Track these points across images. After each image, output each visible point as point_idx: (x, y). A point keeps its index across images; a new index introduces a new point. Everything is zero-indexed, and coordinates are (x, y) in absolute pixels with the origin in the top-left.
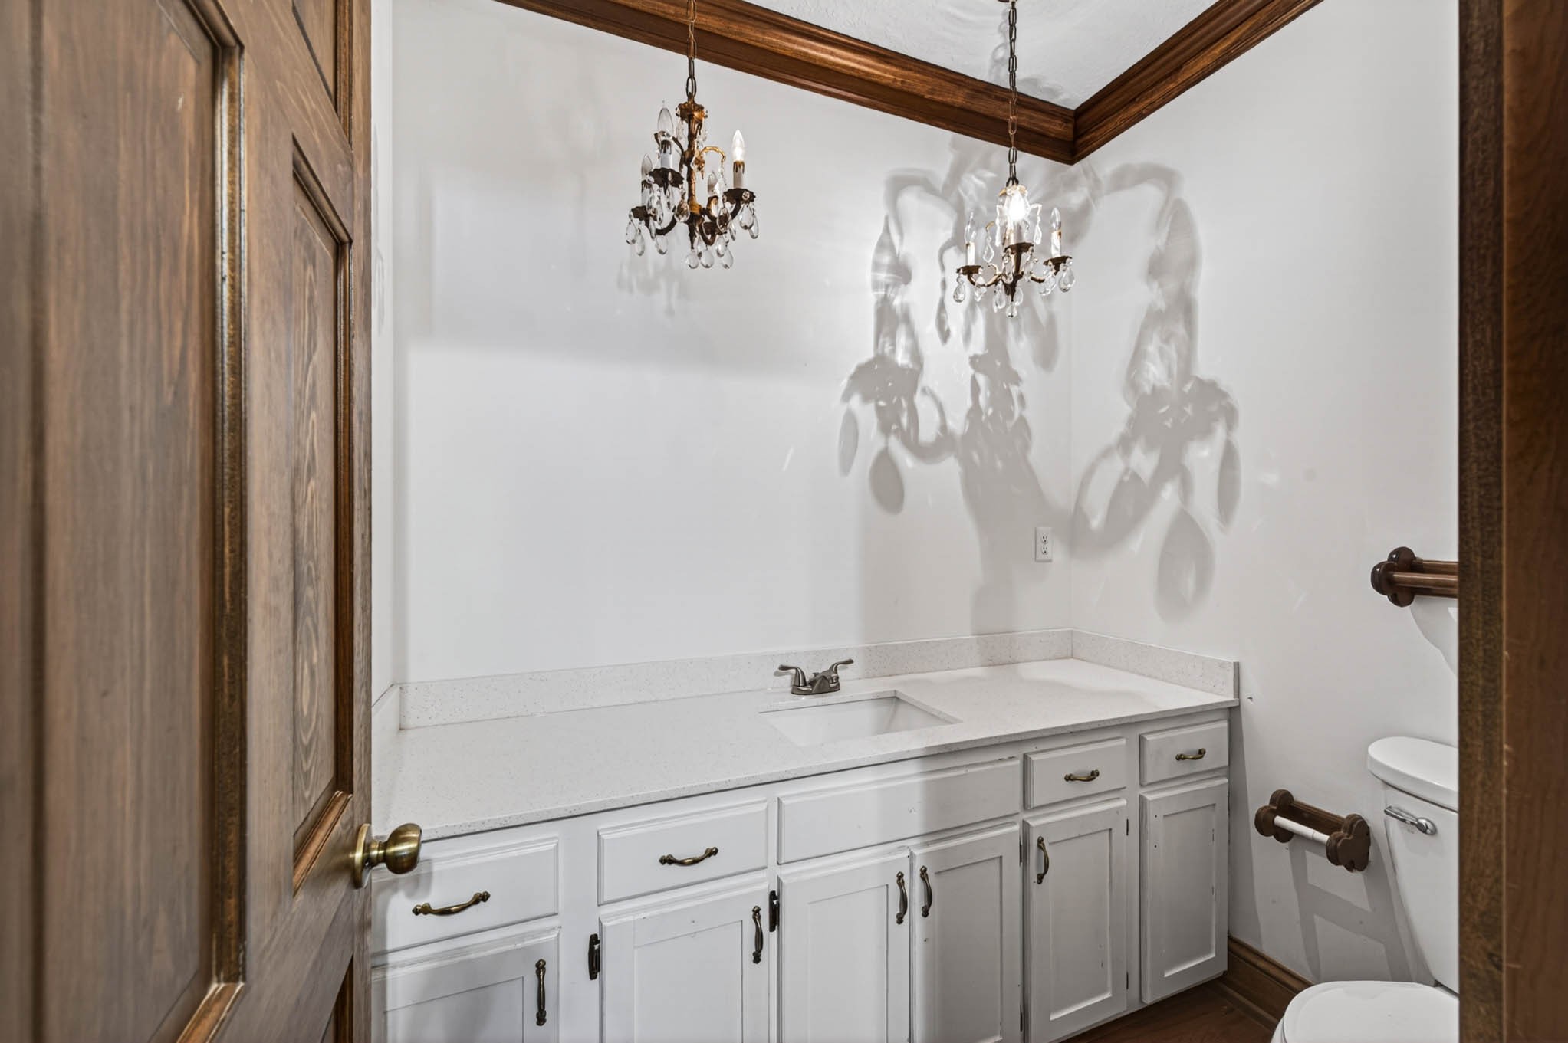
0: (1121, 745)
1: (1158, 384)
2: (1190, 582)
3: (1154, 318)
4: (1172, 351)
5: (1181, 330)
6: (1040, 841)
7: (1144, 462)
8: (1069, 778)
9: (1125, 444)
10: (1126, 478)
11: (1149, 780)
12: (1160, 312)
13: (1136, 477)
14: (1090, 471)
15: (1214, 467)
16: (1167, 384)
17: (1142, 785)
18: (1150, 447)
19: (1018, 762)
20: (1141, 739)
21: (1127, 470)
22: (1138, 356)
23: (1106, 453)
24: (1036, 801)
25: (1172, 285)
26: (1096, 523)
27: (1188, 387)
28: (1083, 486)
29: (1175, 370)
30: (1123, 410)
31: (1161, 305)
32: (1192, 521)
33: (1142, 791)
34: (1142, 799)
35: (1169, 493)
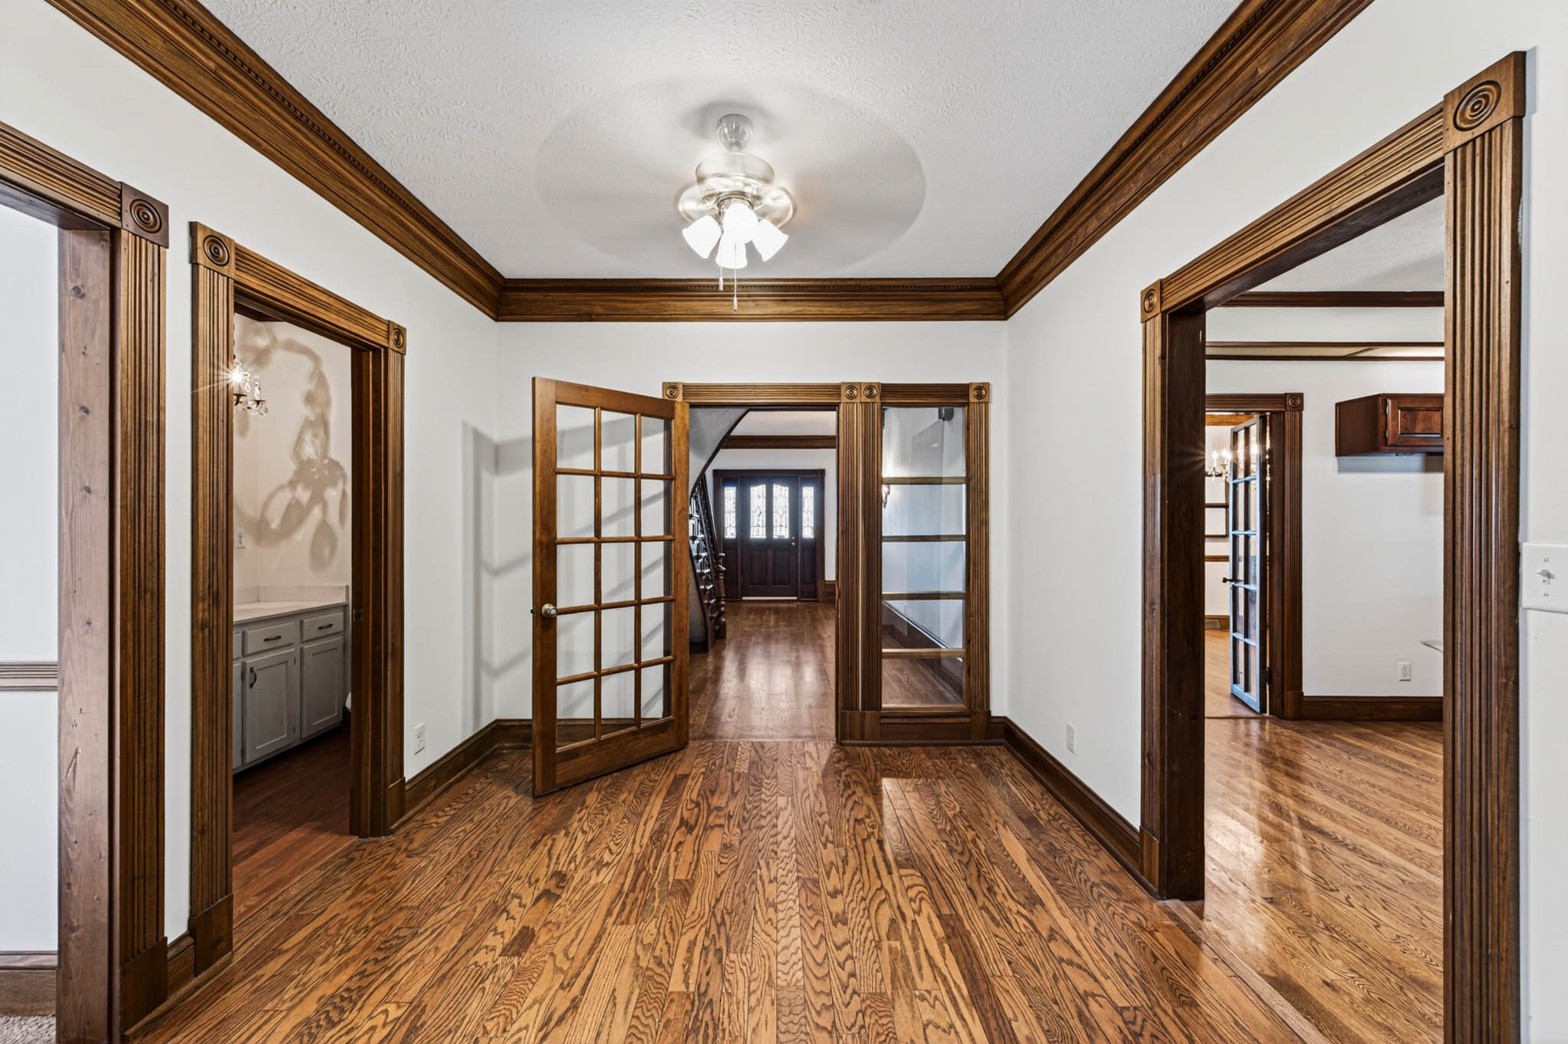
0: (293, 624)
1: (311, 457)
2: (327, 551)
3: (308, 424)
4: (318, 442)
5: (322, 433)
6: (252, 669)
7: (303, 495)
8: (266, 640)
9: (292, 484)
10: (293, 502)
11: (305, 638)
12: (311, 422)
13: (298, 502)
14: (271, 497)
15: (338, 499)
16: (315, 458)
17: (302, 642)
18: (307, 486)
19: (241, 634)
20: (302, 622)
21: (293, 498)
22: (299, 441)
23: (281, 488)
24: (249, 650)
25: (318, 410)
26: (274, 525)
27: (326, 462)
28: (266, 505)
29: (319, 451)
30: (291, 467)
31: (312, 418)
32: (328, 525)
33: (302, 645)
34: (302, 650)
35: (317, 511)
